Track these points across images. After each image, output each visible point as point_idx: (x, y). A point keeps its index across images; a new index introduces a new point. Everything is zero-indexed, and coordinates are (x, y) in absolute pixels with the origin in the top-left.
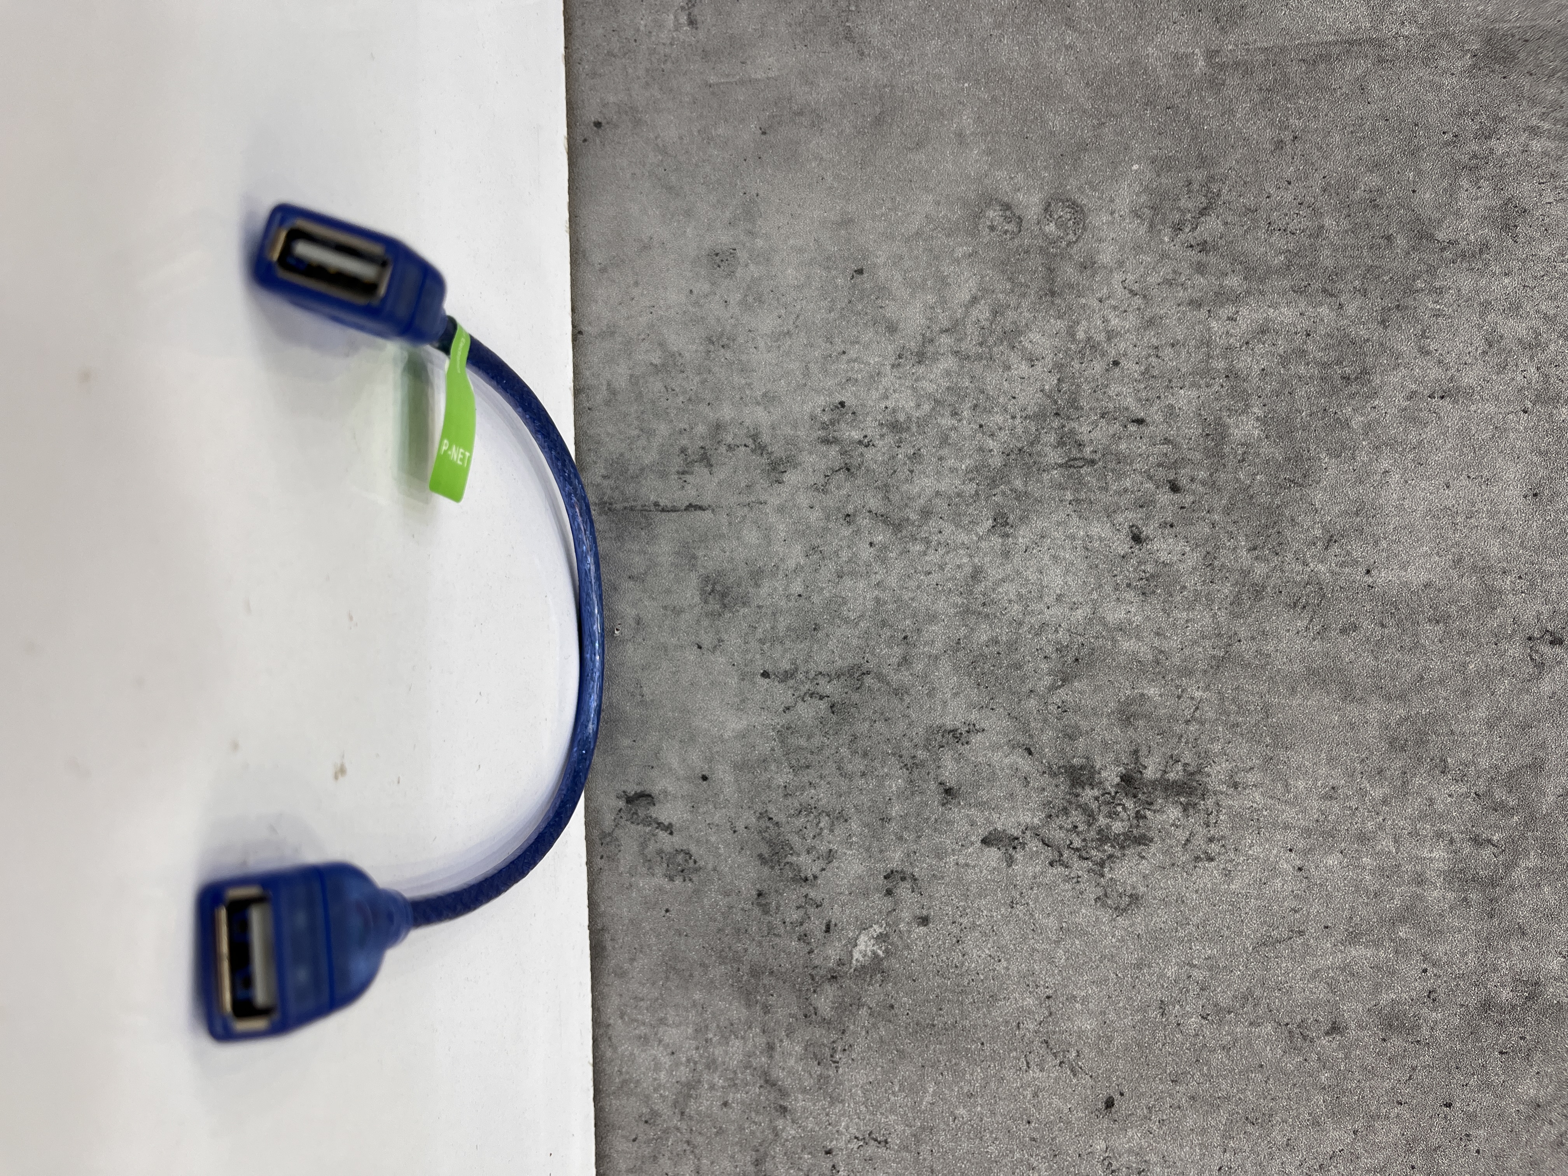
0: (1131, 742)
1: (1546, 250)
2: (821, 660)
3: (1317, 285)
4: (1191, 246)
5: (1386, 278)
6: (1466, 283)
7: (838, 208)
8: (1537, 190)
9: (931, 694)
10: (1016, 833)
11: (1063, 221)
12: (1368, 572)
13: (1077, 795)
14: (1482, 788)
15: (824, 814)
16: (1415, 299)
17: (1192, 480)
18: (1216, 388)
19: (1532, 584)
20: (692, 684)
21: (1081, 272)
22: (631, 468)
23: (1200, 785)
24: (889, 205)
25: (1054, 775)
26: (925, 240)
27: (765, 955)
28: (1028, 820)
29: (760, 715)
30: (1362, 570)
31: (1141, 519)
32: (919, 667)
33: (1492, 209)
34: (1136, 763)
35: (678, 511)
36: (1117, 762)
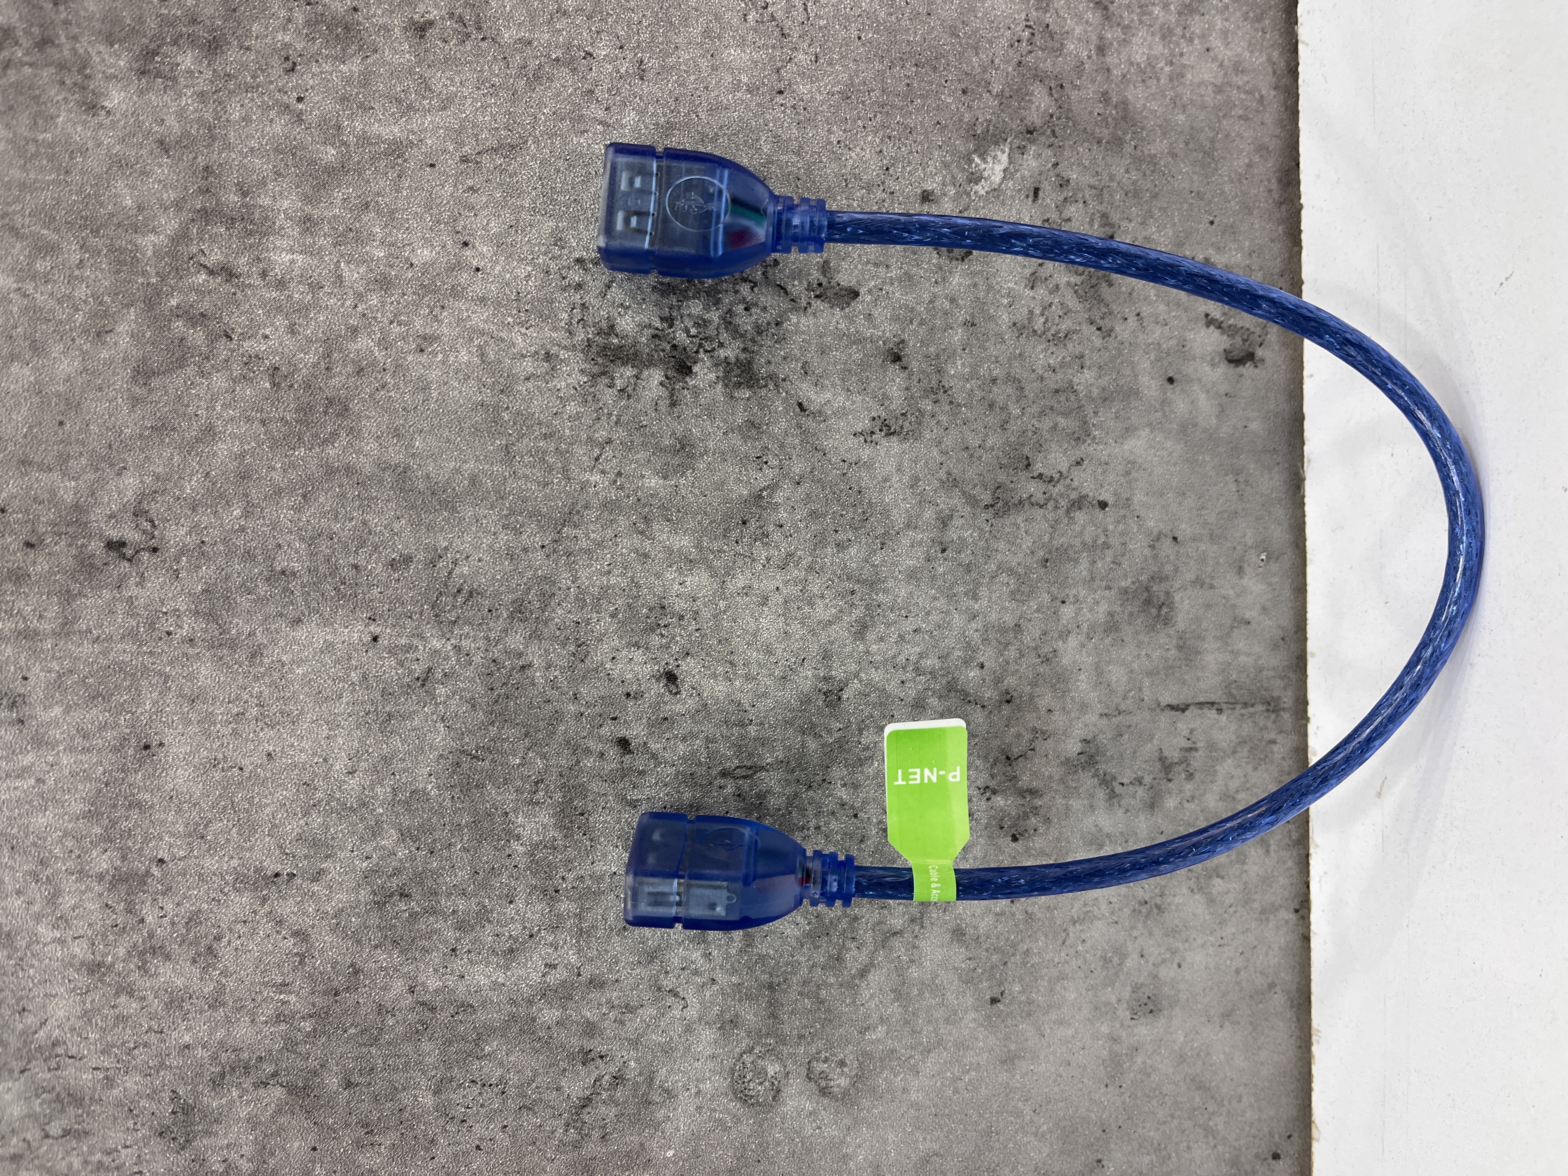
0: (679, 417)
1: (132, 1083)
2: (1041, 521)
3: (443, 1016)
4: (601, 1057)
5: (352, 1031)
6: (243, 1031)
7: (1018, 1077)
8: (145, 1164)
9: (916, 480)
10: (818, 304)
11: (758, 1078)
12: (375, 639)
13: (745, 350)
14: (222, 348)
15: (1039, 332)
16: (314, 1005)
17: (602, 755)
18: (570, 876)
19: (152, 626)
20: (1184, 494)
21: (737, 1015)
22: (1245, 753)
23: (593, 359)
24: (961, 1085)
25: (772, 377)
26: (921, 1044)
27: (1106, 165)
28: (803, 320)
29: (1109, 455)
30: (383, 642)
31: (666, 703)
32: (929, 514)
33: (208, 1133)
34: (674, 389)
35: (1197, 704)
36: (696, 392)
